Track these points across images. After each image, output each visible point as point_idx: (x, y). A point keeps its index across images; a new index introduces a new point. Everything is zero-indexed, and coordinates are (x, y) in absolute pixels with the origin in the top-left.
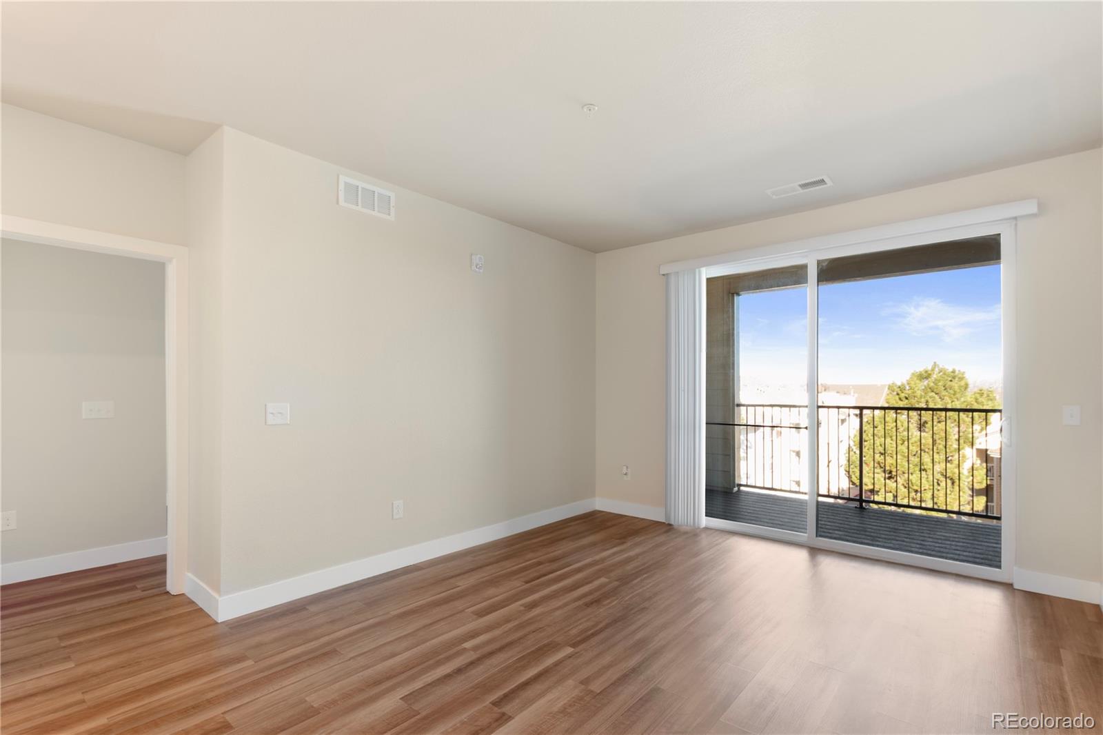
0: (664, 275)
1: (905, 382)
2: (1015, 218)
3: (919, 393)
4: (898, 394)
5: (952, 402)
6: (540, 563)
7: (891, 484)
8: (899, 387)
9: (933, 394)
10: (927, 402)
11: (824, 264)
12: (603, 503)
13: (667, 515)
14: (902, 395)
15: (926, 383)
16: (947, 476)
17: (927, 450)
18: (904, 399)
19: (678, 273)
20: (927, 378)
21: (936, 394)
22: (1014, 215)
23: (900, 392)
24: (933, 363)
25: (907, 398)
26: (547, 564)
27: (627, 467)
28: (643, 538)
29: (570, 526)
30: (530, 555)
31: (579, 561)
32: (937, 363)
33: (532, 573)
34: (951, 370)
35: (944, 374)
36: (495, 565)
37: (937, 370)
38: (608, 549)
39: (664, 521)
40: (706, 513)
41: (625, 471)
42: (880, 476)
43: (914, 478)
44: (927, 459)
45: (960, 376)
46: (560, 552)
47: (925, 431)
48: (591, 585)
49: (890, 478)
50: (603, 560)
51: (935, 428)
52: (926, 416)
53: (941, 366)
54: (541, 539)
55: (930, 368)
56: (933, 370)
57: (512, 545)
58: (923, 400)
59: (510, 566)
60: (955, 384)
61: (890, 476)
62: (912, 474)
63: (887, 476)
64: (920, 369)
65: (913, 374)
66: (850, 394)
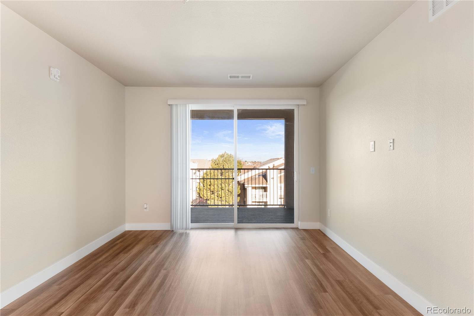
0: (169, 105)
1: (217, 158)
2: (298, 105)
3: (221, 162)
4: (215, 163)
5: (230, 165)
6: (116, 274)
7: (213, 196)
8: (215, 160)
9: (225, 162)
10: (223, 165)
11: (240, 111)
12: (130, 226)
13: (172, 226)
14: (216, 163)
15: (223, 158)
16: (229, 191)
17: (224, 183)
18: (216, 165)
19: (177, 105)
20: (223, 157)
21: (226, 162)
22: (298, 104)
23: (215, 162)
24: (224, 152)
25: (217, 164)
26: (121, 273)
27: (147, 205)
28: (165, 241)
29: (117, 244)
30: (104, 271)
31: (140, 265)
32: (226, 152)
33: (116, 282)
34: (230, 154)
35: (228, 155)
36: (82, 286)
37: (226, 154)
38: (151, 252)
39: (170, 229)
40: (191, 221)
41: (145, 206)
42: (209, 194)
43: (220, 193)
44: (223, 185)
45: (232, 156)
46: (123, 262)
47: (223, 176)
48: (158, 277)
49: (213, 194)
50: (154, 259)
51: (226, 175)
52: (223, 171)
53: (227, 153)
54: (104, 257)
55: (224, 153)
56: (225, 154)
57: (85, 267)
58: (222, 165)
59: (94, 282)
60: (231, 159)
61: (213, 193)
62: (219, 191)
63: (211, 193)
64: (221, 154)
65: (219, 155)
66: (196, 163)
